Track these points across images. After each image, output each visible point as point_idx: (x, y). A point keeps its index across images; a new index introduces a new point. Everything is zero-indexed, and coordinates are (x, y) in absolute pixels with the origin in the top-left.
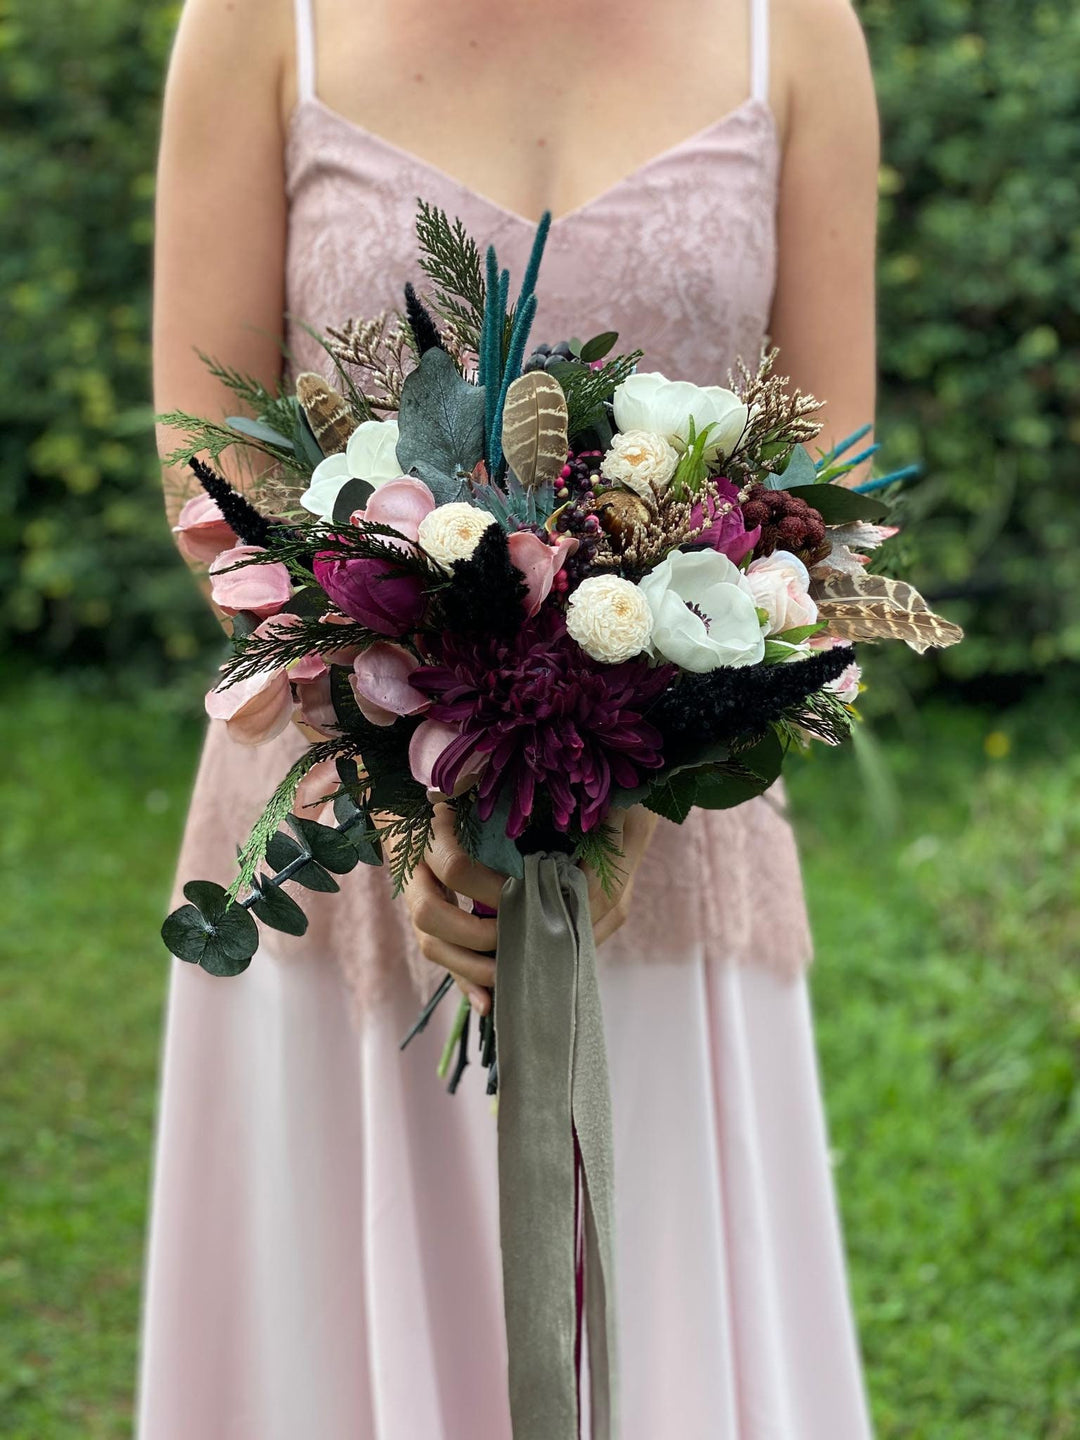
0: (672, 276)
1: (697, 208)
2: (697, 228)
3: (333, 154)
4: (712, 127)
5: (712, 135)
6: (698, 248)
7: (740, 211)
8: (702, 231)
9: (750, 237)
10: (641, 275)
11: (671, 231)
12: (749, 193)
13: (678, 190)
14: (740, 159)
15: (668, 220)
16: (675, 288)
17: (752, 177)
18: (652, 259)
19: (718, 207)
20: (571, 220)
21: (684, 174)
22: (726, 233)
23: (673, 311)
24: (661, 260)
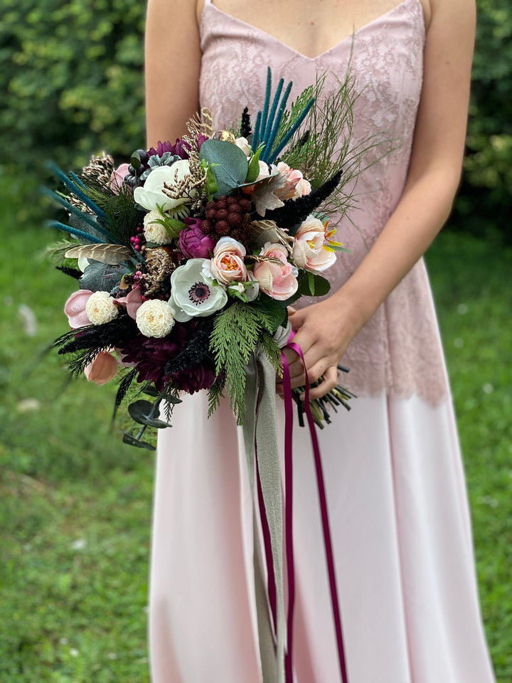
0: (371, 80)
1: (383, 50)
2: (382, 58)
3: (220, 29)
4: (392, 11)
5: (392, 14)
6: (383, 68)
7: (404, 50)
8: (385, 59)
9: (408, 62)
11: (370, 60)
12: (407, 42)
13: (375, 42)
14: (405, 25)
15: (369, 55)
16: (372, 87)
17: (410, 33)
18: (362, 72)
19: (393, 48)
20: (324, 55)
21: (377, 33)
22: (396, 61)
23: (371, 97)
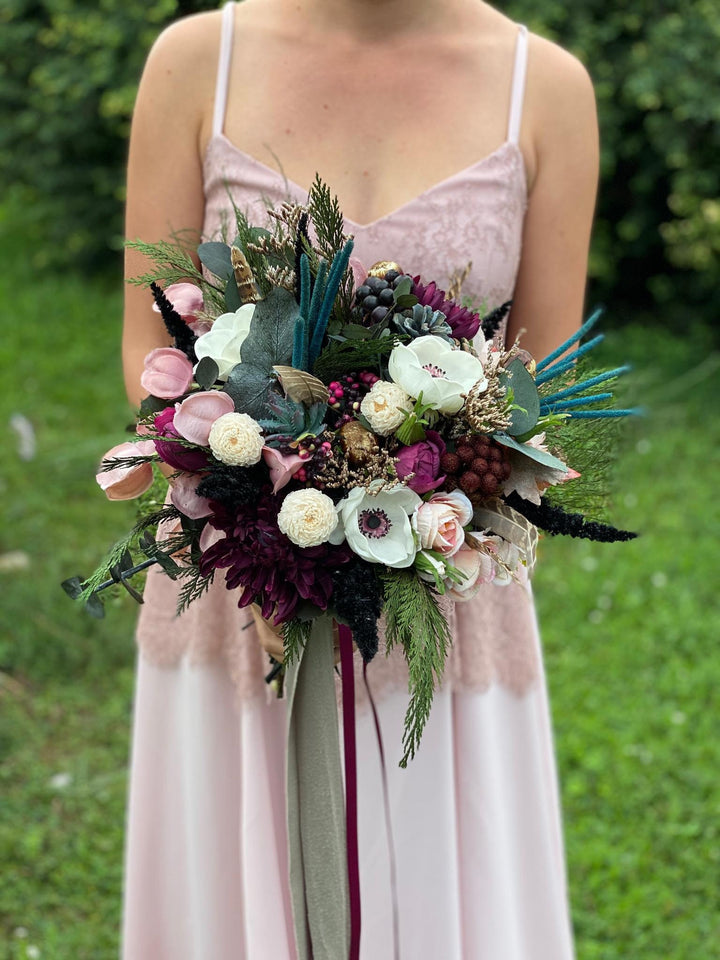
0: (445, 264)
1: (463, 219)
2: (462, 232)
3: (232, 172)
4: (479, 163)
5: (479, 168)
6: (462, 246)
7: (492, 221)
8: (466, 234)
9: (499, 238)
10: (424, 263)
11: (445, 234)
12: (498, 209)
13: (453, 208)
14: (496, 185)
15: (443, 227)
16: (447, 272)
17: (503, 197)
18: (432, 252)
19: (477, 218)
20: (380, 223)
21: (456, 196)
22: (482, 236)
24: (438, 253)
